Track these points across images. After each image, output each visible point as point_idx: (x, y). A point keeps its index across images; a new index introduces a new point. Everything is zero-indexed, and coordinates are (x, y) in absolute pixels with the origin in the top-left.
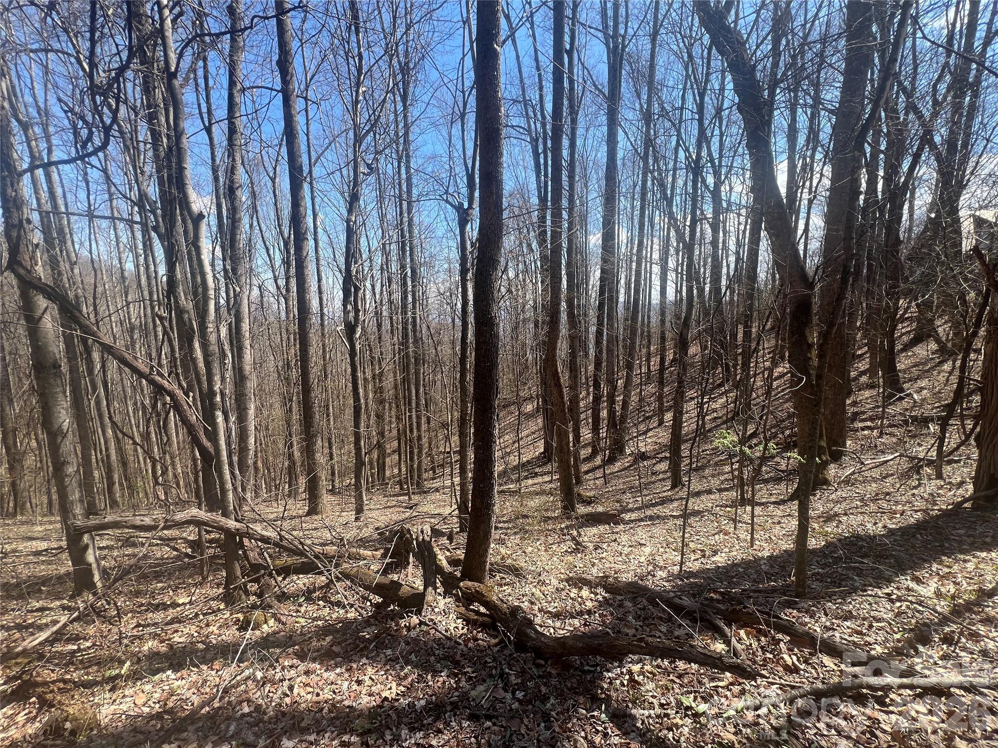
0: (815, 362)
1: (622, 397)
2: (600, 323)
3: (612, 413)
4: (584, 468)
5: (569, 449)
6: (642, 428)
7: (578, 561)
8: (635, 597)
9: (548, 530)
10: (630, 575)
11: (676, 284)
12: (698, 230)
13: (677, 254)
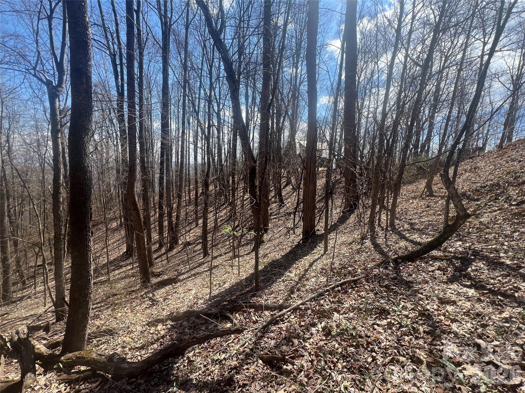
0: (258, 193)
1: (176, 214)
2: (162, 173)
3: (170, 223)
4: (155, 256)
5: (145, 247)
6: (188, 228)
7: (154, 311)
8: (188, 318)
9: (132, 299)
10: (185, 308)
11: (202, 155)
12: (211, 130)
13: (202, 140)
